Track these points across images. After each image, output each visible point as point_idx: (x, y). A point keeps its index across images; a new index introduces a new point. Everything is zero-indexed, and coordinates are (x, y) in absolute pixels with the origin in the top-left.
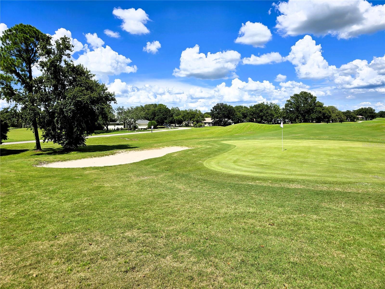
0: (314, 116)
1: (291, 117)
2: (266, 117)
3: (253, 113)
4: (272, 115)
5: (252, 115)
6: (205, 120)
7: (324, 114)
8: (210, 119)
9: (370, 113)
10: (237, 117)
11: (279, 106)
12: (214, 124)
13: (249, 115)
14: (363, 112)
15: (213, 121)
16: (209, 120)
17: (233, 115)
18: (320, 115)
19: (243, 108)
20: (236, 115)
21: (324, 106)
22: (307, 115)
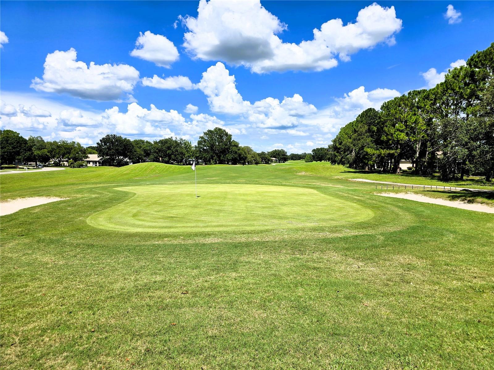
0: (229, 156)
1: (204, 157)
2: (175, 156)
3: (159, 150)
4: (183, 154)
5: (157, 153)
6: (87, 157)
7: (240, 155)
8: (96, 155)
9: (283, 155)
10: (137, 155)
11: (191, 143)
12: (103, 163)
13: (153, 152)
14: (276, 154)
15: (100, 160)
16: (94, 157)
17: (131, 152)
18: (236, 156)
19: (144, 143)
20: (135, 151)
21: (239, 146)
22: (222, 156)
